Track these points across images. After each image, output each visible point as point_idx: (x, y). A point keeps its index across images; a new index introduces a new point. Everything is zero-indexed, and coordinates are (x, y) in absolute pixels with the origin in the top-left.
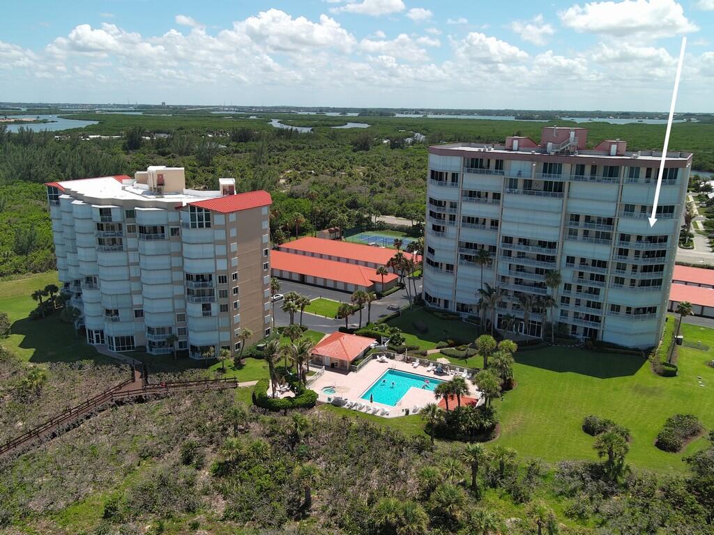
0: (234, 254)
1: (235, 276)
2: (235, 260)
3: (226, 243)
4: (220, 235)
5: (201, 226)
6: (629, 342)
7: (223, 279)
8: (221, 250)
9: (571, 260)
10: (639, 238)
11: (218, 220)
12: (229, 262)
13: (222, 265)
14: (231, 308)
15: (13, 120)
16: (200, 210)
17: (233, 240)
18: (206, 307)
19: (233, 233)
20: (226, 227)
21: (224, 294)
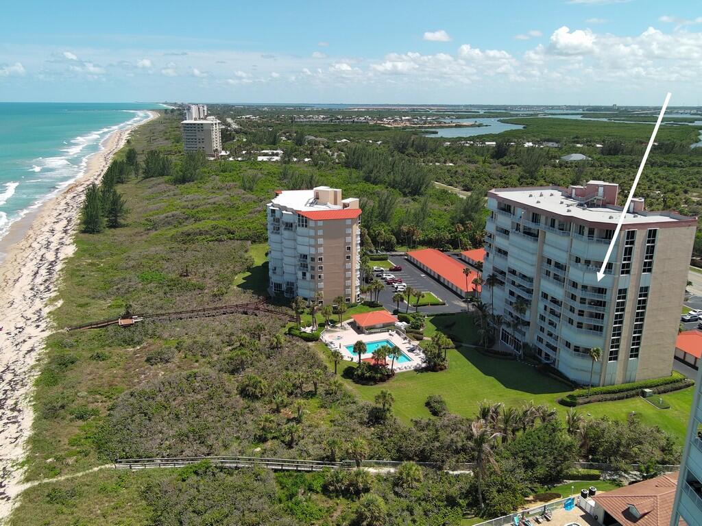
0: (321, 245)
1: (321, 259)
2: (321, 250)
3: (316, 237)
4: (312, 233)
5: (303, 226)
7: (313, 259)
8: (312, 242)
10: (585, 287)
11: (311, 224)
12: (316, 249)
13: (313, 251)
14: (317, 277)
16: (303, 216)
17: (320, 237)
18: (304, 274)
19: (320, 232)
20: (316, 228)
21: (313, 268)
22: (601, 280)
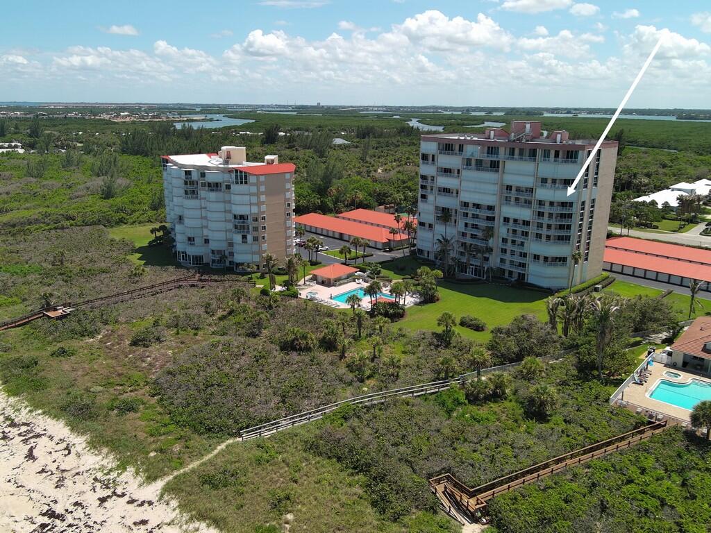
0: (263, 203)
1: (263, 218)
2: (264, 208)
3: (258, 194)
4: (253, 189)
5: (241, 183)
6: (545, 283)
7: (255, 220)
8: (254, 199)
9: (506, 220)
10: (552, 204)
11: (252, 179)
12: (259, 208)
13: (255, 210)
14: (260, 239)
15: (185, 119)
16: (241, 172)
17: (262, 193)
18: (244, 237)
19: (263, 188)
20: (257, 184)
21: (256, 229)
22: (571, 195)
